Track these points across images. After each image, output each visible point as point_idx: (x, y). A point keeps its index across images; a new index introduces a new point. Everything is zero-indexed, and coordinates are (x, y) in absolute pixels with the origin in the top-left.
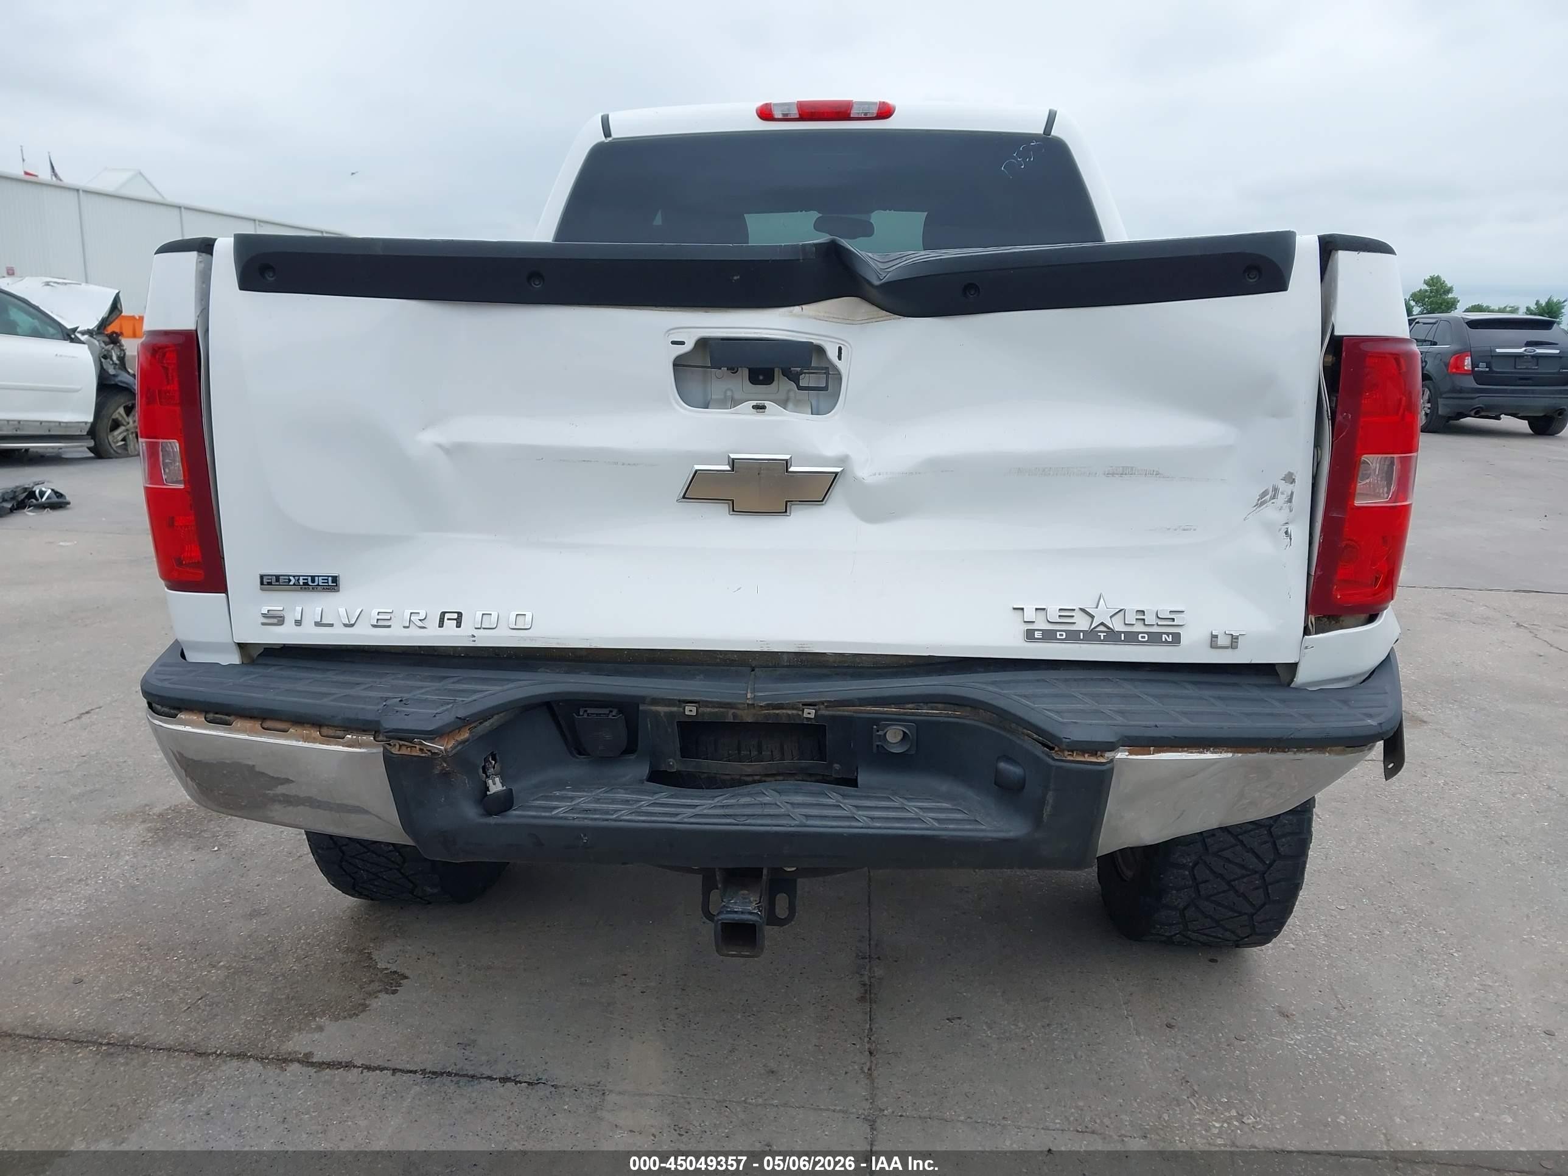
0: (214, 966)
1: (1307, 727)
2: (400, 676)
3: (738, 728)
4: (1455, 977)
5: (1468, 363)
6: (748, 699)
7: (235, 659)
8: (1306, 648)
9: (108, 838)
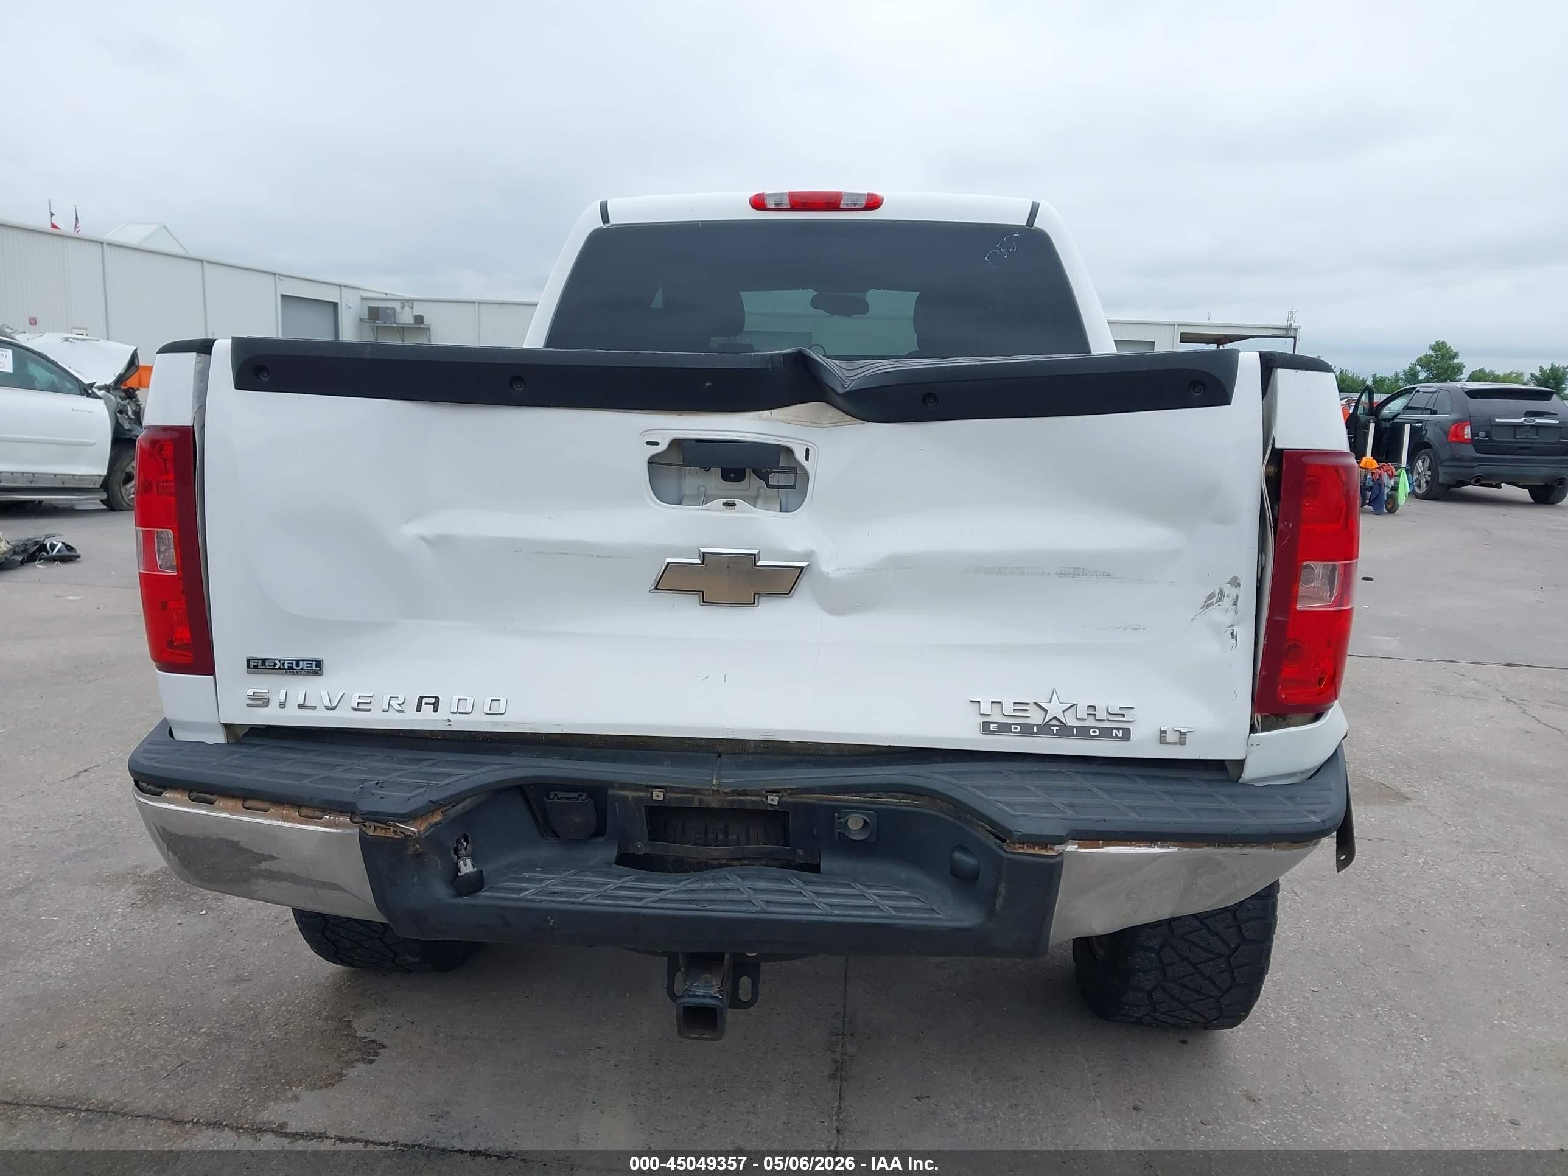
0: (195, 1033)
1: (1251, 823)
2: (379, 758)
3: (705, 812)
4: (1423, 1063)
5: (1467, 432)
6: (713, 785)
7: (220, 738)
8: (1252, 745)
9: (98, 900)
